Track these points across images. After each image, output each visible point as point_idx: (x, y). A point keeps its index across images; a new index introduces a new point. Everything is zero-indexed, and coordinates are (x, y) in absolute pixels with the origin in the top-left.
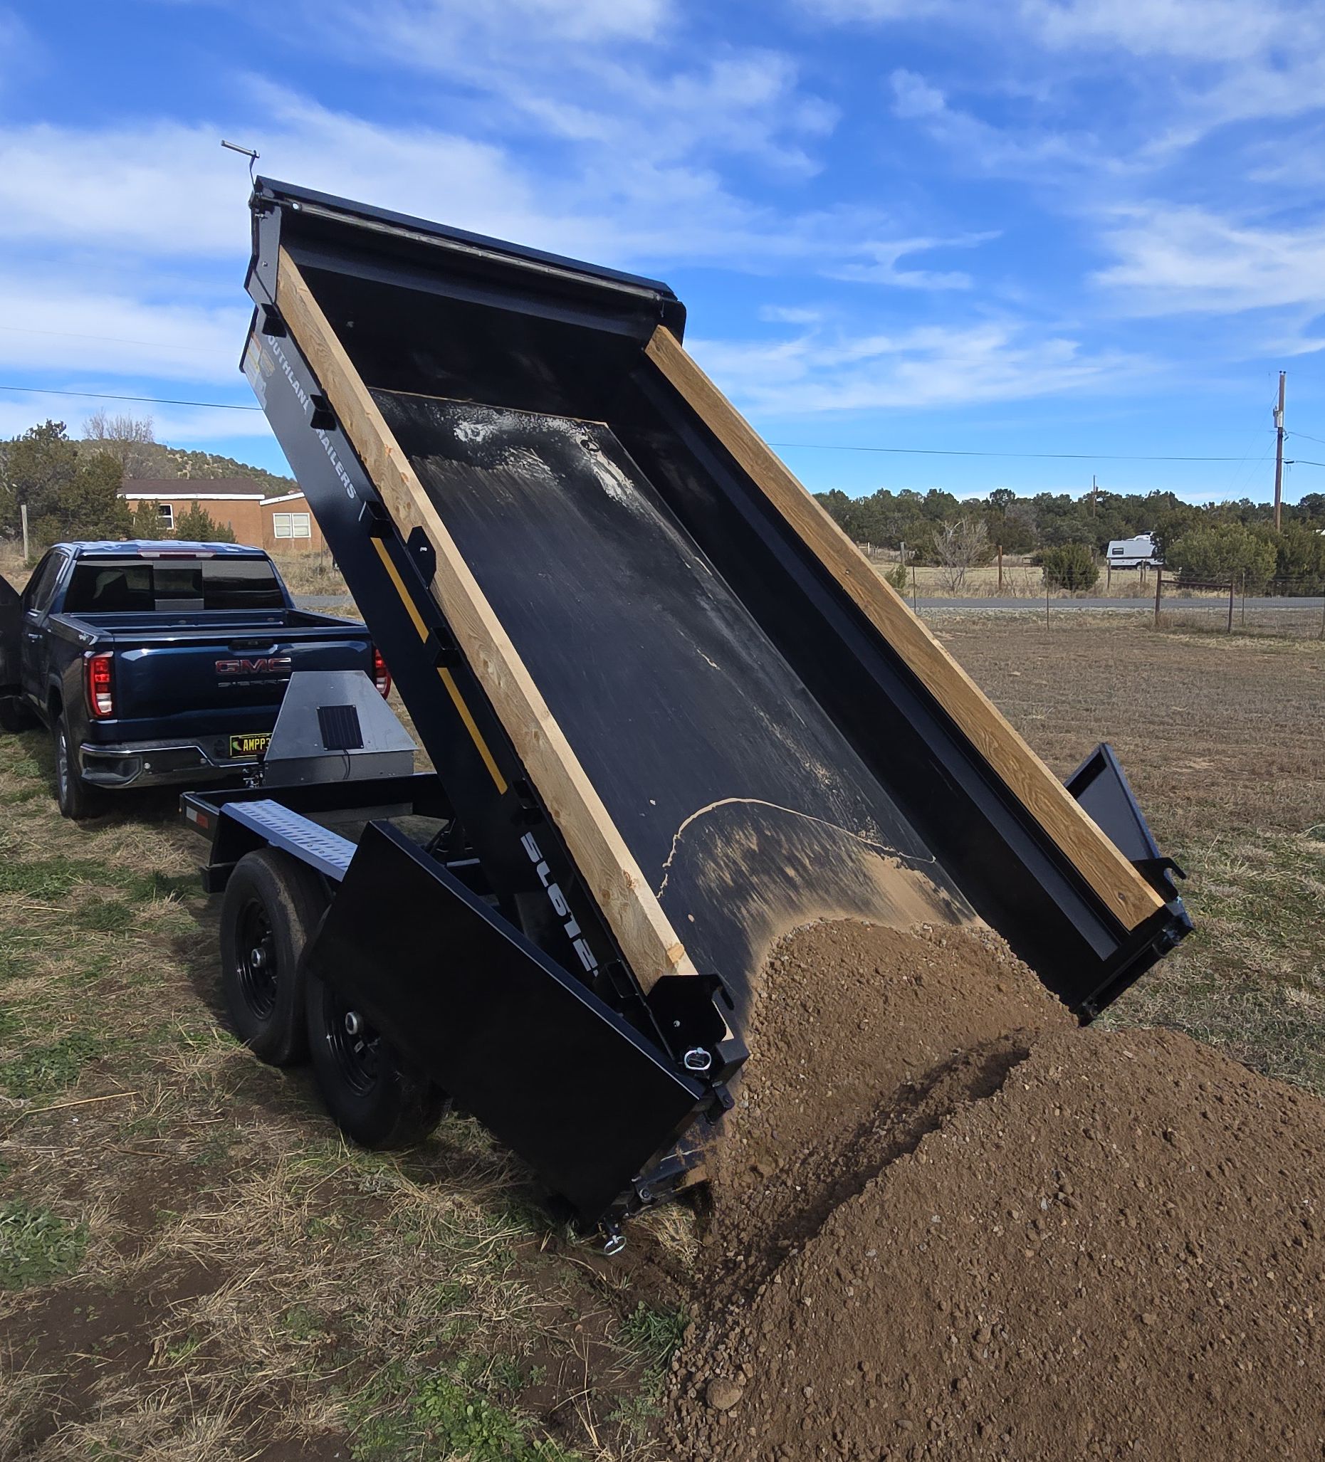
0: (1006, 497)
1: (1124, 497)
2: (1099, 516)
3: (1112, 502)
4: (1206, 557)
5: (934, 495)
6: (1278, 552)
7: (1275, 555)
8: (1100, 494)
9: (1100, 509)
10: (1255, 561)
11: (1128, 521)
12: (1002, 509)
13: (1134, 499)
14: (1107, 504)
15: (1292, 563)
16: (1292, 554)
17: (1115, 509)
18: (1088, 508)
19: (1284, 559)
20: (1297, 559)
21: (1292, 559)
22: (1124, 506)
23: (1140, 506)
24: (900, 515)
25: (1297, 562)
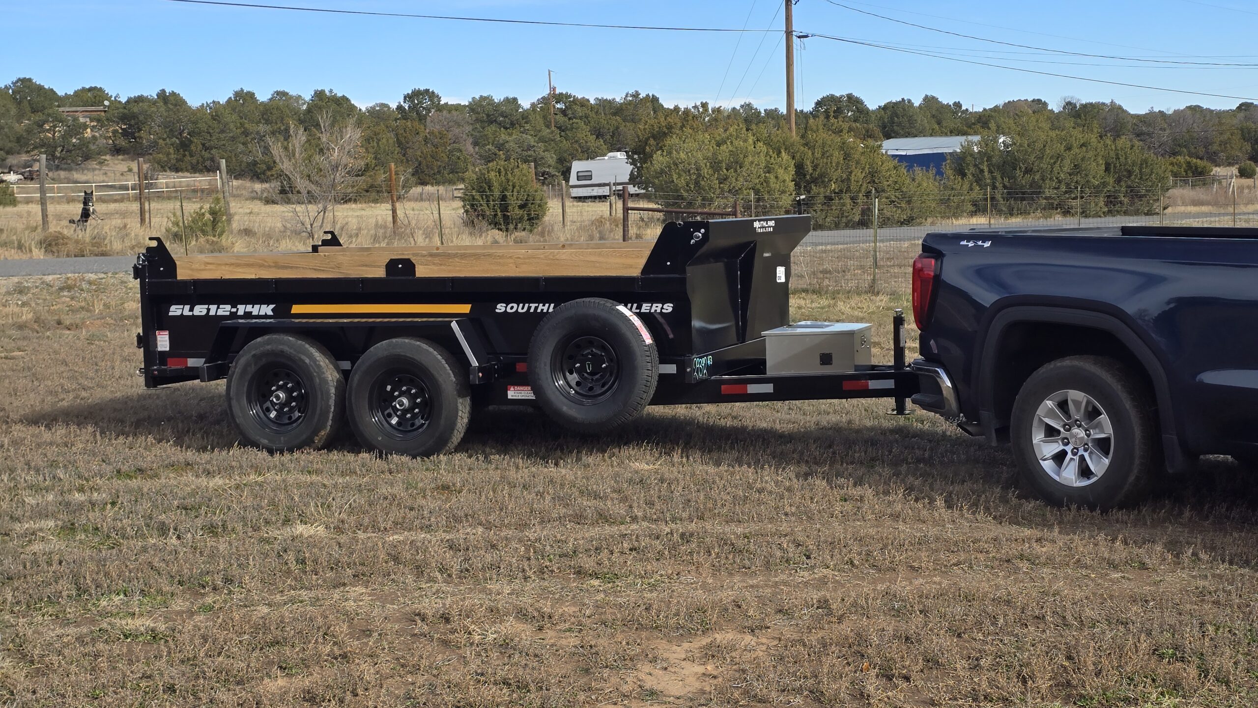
0: (427, 103)
1: (592, 102)
2: (560, 128)
3: (578, 108)
4: (699, 175)
5: (321, 100)
6: (796, 166)
7: (792, 170)
8: (560, 98)
9: (561, 118)
10: (766, 181)
11: (599, 135)
12: (422, 119)
13: (605, 105)
14: (569, 112)
15: (814, 181)
16: (815, 168)
17: (581, 118)
18: (545, 117)
19: (805, 175)
20: (822, 175)
21: (816, 174)
22: (592, 114)
23: (615, 114)
24: (268, 128)
25: (820, 179)
